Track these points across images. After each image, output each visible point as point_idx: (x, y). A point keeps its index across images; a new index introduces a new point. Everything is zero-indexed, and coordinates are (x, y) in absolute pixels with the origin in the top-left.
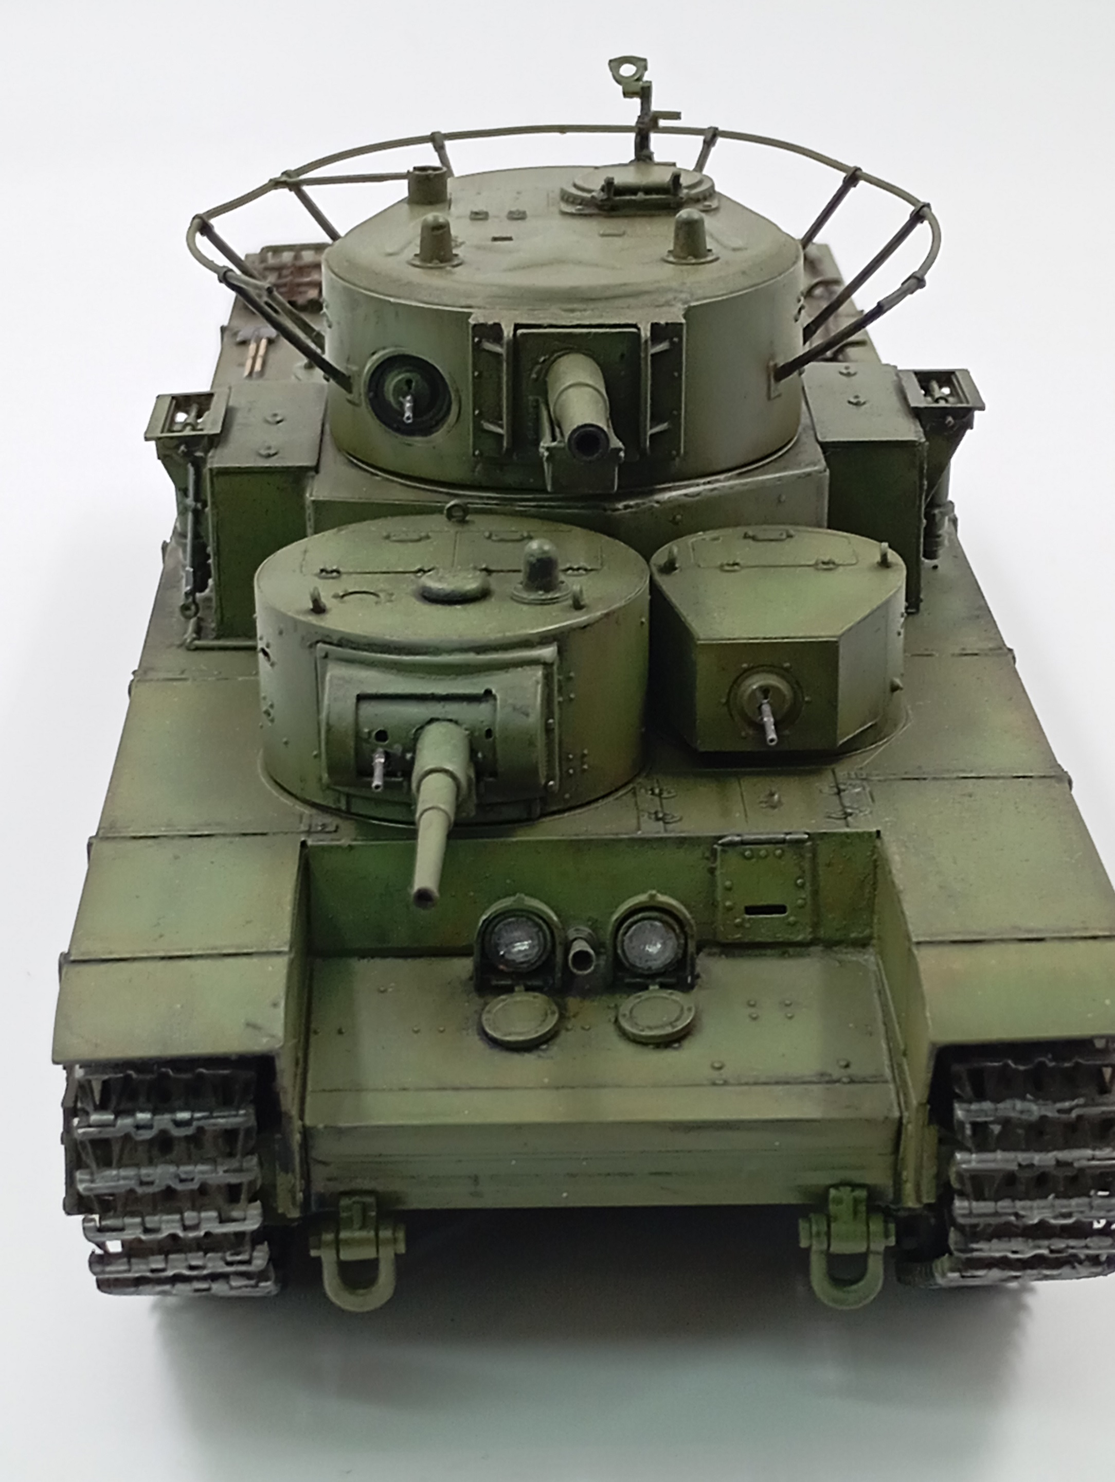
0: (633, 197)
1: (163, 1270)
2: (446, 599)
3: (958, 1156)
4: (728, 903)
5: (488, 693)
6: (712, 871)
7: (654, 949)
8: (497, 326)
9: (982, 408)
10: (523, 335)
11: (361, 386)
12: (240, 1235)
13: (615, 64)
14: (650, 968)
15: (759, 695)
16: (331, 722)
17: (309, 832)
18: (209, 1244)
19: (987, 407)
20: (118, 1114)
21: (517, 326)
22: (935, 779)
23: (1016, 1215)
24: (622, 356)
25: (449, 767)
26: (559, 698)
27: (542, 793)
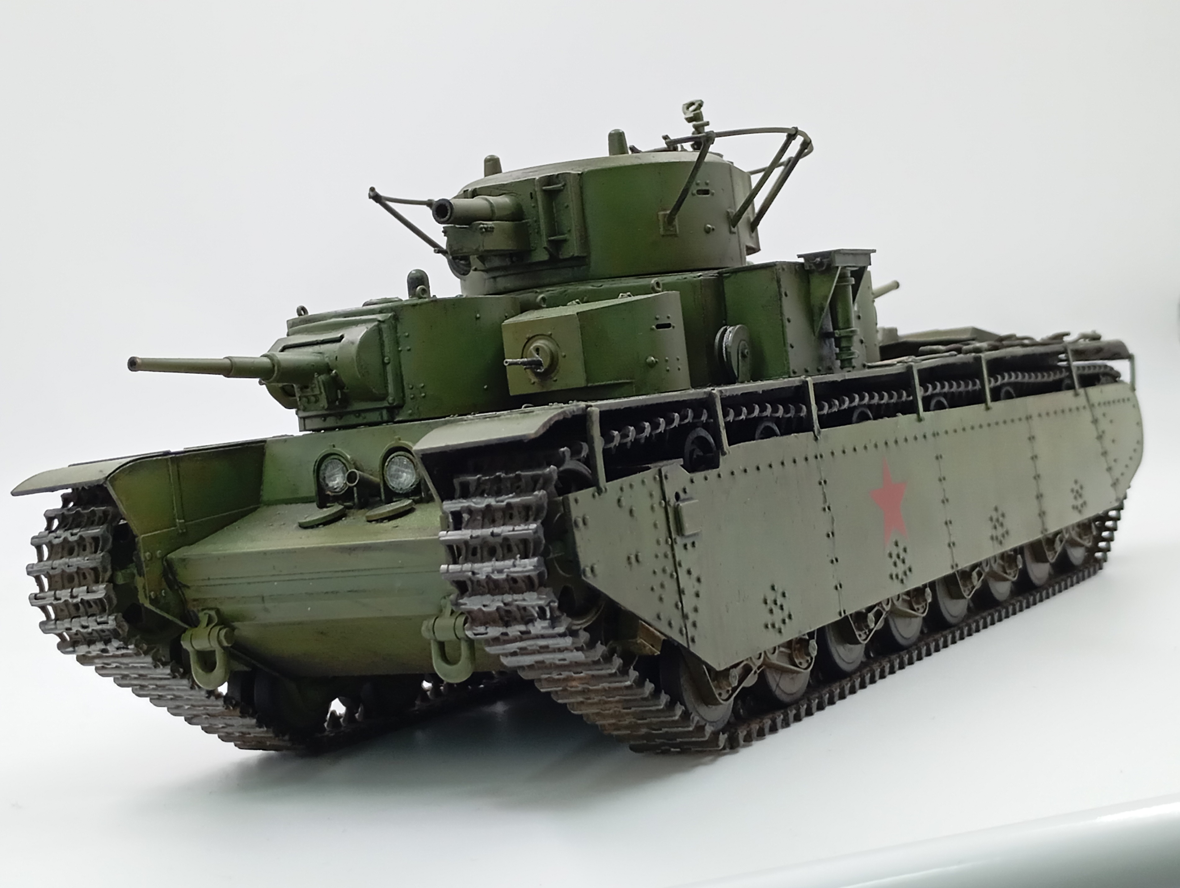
5: (342, 337)
7: (405, 478)
14: (402, 489)
15: (534, 353)
26: (398, 347)
27: (386, 404)
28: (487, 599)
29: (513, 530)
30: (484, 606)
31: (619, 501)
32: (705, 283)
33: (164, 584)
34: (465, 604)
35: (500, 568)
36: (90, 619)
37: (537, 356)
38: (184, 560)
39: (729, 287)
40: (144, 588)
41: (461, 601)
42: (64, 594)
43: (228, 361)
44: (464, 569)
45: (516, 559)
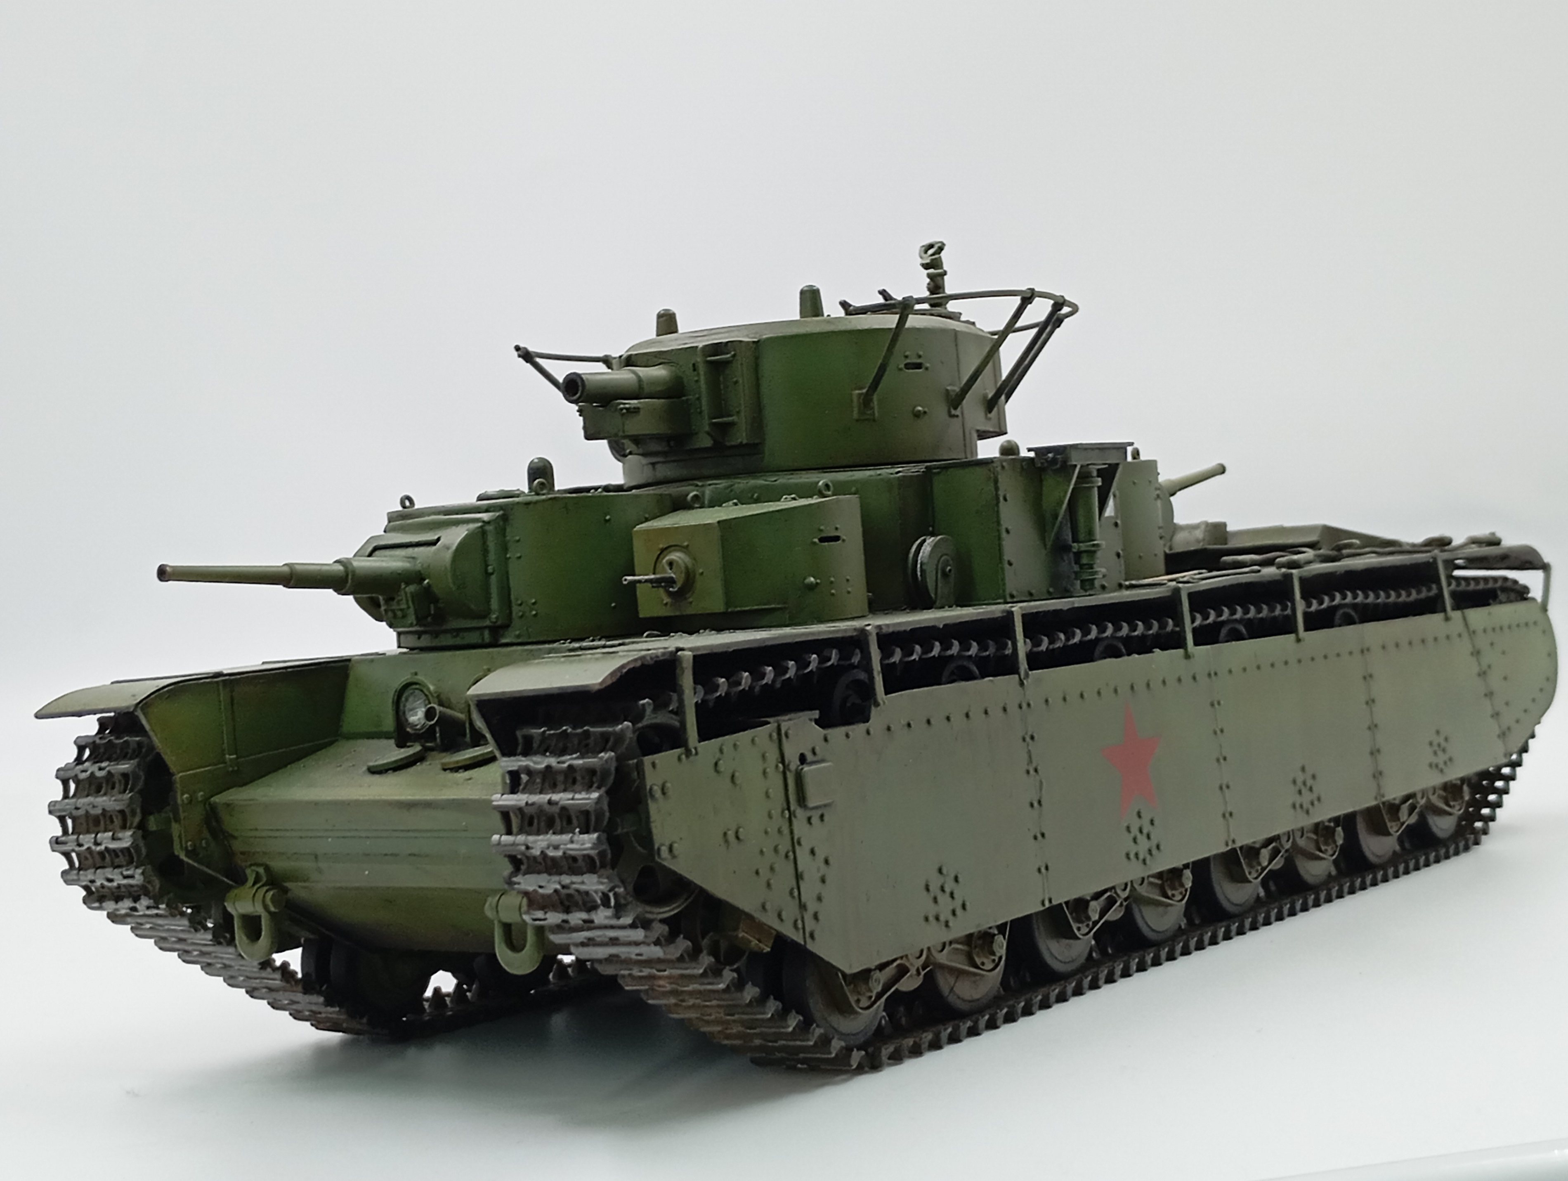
5: (437, 541)
12: (124, 852)
15: (667, 567)
18: (110, 859)
23: (528, 848)
26: (506, 554)
27: (487, 623)
28: (543, 879)
29: (573, 799)
30: (541, 887)
31: (716, 764)
32: (904, 481)
33: (206, 834)
34: (519, 883)
35: (556, 843)
36: (116, 870)
37: (670, 571)
38: (228, 805)
39: (939, 485)
40: (180, 837)
41: (515, 879)
42: (87, 840)
43: (286, 569)
44: (517, 842)
45: (574, 833)
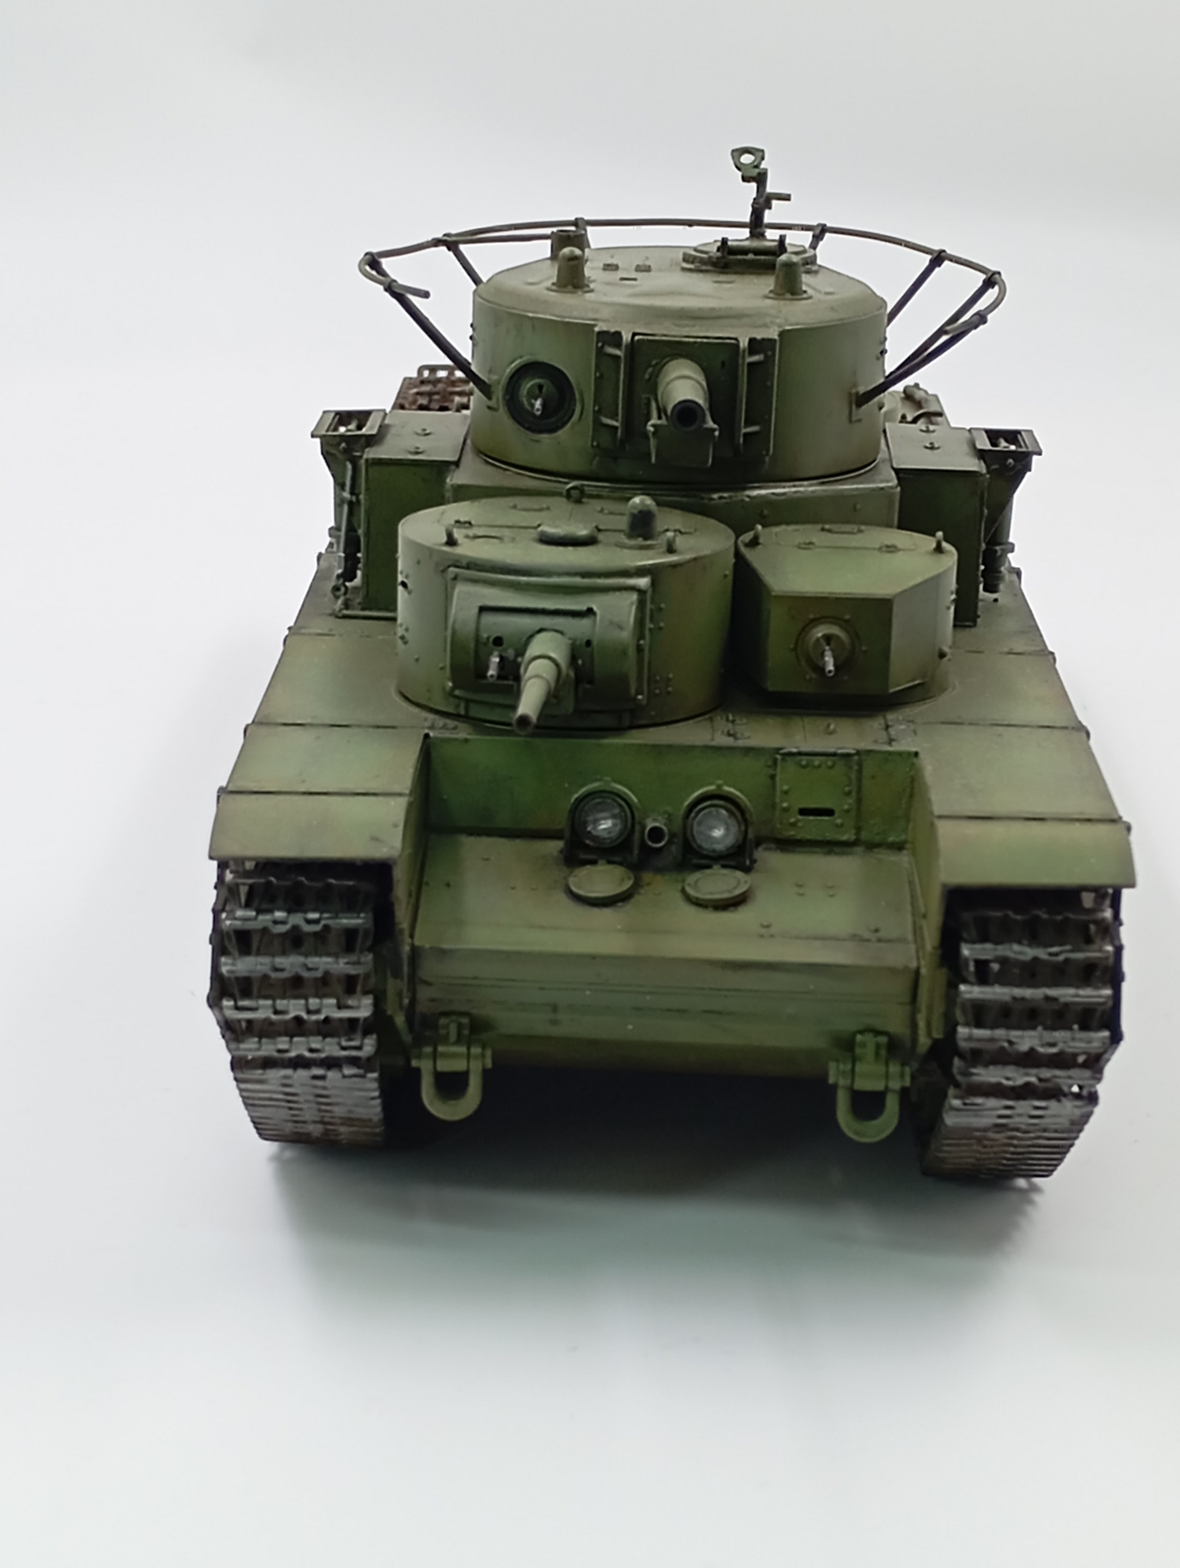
0: (745, 257)
1: (286, 1051)
2: (560, 541)
3: (962, 987)
4: (785, 805)
5: (590, 611)
6: (773, 777)
7: (718, 833)
8: (618, 335)
9: (1040, 454)
10: (638, 340)
11: (499, 392)
12: (353, 1022)
13: (738, 153)
14: (714, 851)
15: (823, 642)
16: (457, 627)
17: (432, 728)
18: (326, 1028)
19: (1044, 453)
20: (259, 912)
21: (634, 334)
22: (971, 724)
23: (1010, 1043)
24: (723, 364)
25: (553, 655)
26: (650, 624)
27: (632, 705)
29: (1076, 995)
30: (1008, 1079)
35: (1049, 1040)
36: (328, 1040)
37: (827, 647)
41: (974, 1070)
44: (996, 1037)
